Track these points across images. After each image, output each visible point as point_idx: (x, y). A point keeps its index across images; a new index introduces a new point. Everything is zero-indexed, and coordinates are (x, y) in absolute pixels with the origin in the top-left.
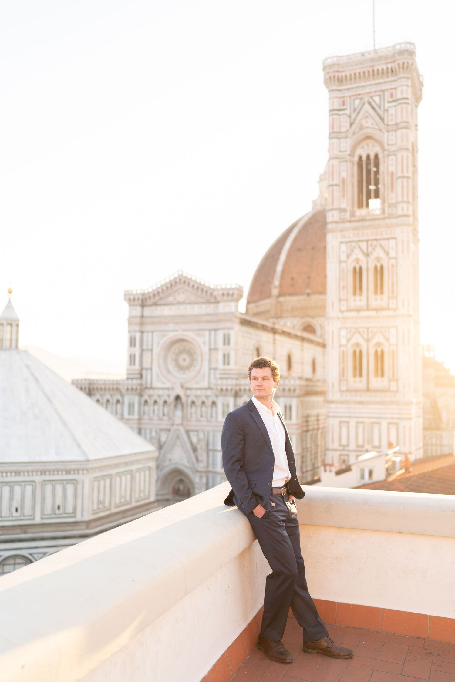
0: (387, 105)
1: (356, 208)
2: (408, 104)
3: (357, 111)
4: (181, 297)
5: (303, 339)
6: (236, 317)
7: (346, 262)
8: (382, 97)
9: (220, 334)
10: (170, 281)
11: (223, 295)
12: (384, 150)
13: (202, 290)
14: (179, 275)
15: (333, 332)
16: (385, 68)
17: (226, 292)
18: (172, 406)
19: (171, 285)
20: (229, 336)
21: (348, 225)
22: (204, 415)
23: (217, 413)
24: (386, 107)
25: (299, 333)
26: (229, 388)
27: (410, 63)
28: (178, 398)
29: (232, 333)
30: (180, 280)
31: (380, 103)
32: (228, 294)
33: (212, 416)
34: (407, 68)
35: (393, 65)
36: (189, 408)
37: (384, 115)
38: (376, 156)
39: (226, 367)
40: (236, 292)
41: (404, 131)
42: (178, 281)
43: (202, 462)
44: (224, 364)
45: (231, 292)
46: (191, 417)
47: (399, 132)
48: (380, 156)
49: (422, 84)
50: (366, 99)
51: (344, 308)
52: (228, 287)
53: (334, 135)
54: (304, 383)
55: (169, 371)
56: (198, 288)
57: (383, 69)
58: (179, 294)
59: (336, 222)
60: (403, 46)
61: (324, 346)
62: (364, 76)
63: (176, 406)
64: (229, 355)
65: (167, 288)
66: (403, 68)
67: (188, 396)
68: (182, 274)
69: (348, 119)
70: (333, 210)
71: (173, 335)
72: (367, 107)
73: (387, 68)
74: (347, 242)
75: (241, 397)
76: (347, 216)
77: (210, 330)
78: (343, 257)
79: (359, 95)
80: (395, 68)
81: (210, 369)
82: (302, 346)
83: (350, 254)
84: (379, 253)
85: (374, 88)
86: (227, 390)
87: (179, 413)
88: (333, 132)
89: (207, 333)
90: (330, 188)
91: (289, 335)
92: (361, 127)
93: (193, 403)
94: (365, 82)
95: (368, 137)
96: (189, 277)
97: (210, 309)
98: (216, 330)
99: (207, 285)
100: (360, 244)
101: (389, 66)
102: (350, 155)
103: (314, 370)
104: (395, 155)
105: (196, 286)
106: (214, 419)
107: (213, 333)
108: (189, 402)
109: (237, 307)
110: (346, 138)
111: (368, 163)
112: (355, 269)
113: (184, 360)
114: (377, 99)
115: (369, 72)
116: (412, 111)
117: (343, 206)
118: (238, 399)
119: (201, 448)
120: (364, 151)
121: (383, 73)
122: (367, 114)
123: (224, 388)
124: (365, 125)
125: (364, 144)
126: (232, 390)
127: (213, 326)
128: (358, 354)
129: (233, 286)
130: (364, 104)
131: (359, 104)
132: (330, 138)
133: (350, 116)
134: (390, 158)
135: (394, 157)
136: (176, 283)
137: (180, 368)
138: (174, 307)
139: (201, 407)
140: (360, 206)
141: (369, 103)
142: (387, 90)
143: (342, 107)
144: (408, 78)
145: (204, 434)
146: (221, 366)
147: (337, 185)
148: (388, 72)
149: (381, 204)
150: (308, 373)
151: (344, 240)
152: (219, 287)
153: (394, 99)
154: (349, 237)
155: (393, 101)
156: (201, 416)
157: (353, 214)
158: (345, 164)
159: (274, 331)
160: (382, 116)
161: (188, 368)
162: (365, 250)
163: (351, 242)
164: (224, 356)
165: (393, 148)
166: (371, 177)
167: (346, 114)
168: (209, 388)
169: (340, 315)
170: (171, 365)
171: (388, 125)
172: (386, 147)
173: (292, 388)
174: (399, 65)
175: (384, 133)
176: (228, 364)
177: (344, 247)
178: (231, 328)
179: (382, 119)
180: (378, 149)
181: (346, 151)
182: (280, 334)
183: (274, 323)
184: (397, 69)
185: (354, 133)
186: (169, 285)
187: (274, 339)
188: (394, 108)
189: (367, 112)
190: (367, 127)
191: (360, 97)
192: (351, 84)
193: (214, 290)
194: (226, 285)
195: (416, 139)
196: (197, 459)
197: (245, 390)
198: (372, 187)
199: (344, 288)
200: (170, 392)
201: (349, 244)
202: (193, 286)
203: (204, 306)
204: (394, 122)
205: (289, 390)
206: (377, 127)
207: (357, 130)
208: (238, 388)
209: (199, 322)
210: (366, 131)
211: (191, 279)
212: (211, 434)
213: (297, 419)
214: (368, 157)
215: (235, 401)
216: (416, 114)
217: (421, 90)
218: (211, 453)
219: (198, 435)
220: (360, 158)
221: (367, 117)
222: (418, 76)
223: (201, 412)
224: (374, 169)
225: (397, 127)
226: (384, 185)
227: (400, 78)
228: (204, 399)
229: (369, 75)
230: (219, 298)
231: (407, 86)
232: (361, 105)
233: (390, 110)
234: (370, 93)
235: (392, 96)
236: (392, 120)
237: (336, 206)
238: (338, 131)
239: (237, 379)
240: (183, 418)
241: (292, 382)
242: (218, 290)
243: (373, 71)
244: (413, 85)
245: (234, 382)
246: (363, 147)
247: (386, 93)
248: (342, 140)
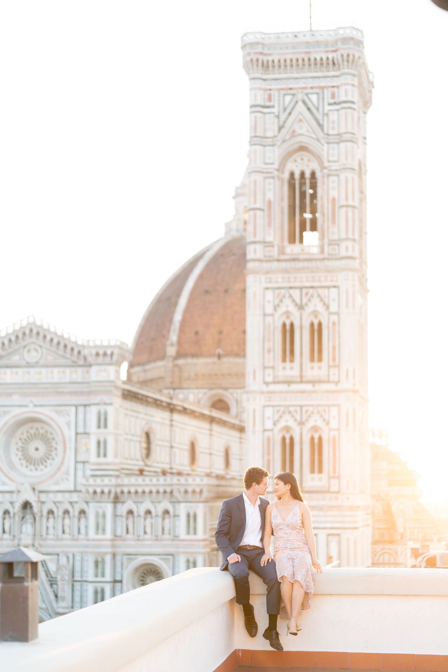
0: (327, 108)
1: (286, 243)
2: (354, 109)
3: (288, 111)
4: (33, 357)
5: (212, 420)
6: (116, 387)
7: (273, 315)
8: (321, 96)
9: (93, 412)
10: (14, 331)
11: (97, 354)
12: (323, 168)
13: (65, 346)
14: (28, 324)
15: (254, 411)
16: (324, 58)
17: (101, 352)
18: (17, 518)
19: (17, 337)
20: (106, 413)
21: (275, 264)
22: (67, 530)
23: (86, 527)
24: (326, 111)
25: (206, 412)
26: (106, 490)
27: (357, 56)
28: (26, 505)
29: (111, 410)
30: (31, 330)
31: (318, 104)
32: (105, 354)
33: (79, 532)
34: (353, 61)
35: (334, 55)
36: (44, 520)
37: (323, 120)
38: (313, 175)
39: (102, 460)
40: (116, 351)
41: (349, 144)
42: (27, 332)
43: (63, 599)
44: (99, 455)
45: (109, 352)
46: (47, 534)
47: (342, 145)
48: (318, 175)
49: (372, 84)
50: (300, 96)
51: (269, 379)
52: (105, 343)
53: (257, 140)
54: (214, 482)
55: (12, 467)
56: (59, 343)
57: (322, 59)
58: (29, 351)
59: (260, 260)
60: (348, 31)
61: (241, 430)
62: (298, 65)
63: (23, 518)
64: (105, 442)
65: (10, 341)
66: (348, 61)
67: (43, 503)
68: (34, 323)
69: (276, 120)
70: (255, 242)
71: (18, 413)
72: (301, 107)
73: (328, 59)
74: (274, 289)
75: (123, 502)
76: (275, 252)
77: (76, 406)
78: (269, 309)
79: (291, 89)
80: (337, 60)
81: (76, 462)
82: (211, 430)
83: (278, 305)
84: (316, 305)
85: (311, 83)
86: (103, 492)
87: (28, 528)
88: (256, 137)
89: (73, 409)
90: (252, 213)
91: (192, 413)
92: (293, 134)
93: (51, 512)
94: (298, 73)
95: (302, 148)
96: (45, 327)
97: (78, 375)
98: (85, 406)
99: (73, 339)
100: (291, 291)
101: (330, 56)
102: (278, 170)
103: (227, 463)
104: (338, 175)
105: (55, 341)
106: (82, 536)
107: (81, 410)
108: (45, 513)
109: (118, 373)
110: (273, 145)
111: (302, 184)
112: (284, 325)
113: (37, 449)
114: (314, 98)
115: (303, 60)
116: (359, 118)
117: (269, 239)
118: (119, 506)
119: (63, 580)
120: (297, 166)
121: (322, 64)
122: (301, 117)
123: (99, 490)
124: (299, 131)
125: (297, 156)
126: (110, 492)
127: (83, 400)
128: (288, 441)
129: (113, 343)
130: (297, 102)
131: (290, 103)
132: (252, 144)
133: (278, 117)
134: (331, 178)
135: (336, 178)
136: (24, 334)
137: (29, 460)
138: (20, 371)
139: (64, 518)
140: (292, 240)
141: (304, 102)
142: (328, 87)
143: (268, 104)
144: (354, 75)
145: (68, 558)
146: (93, 458)
147: (260, 209)
148: (328, 64)
149: (319, 239)
150: (219, 467)
151: (269, 285)
152: (91, 344)
153: (336, 100)
154: (277, 282)
155: (335, 103)
156: (64, 532)
157: (282, 251)
158: (271, 181)
159: (171, 408)
160: (321, 122)
161: (43, 461)
162: (298, 301)
163: (279, 288)
164: (99, 443)
165: (335, 166)
166: (306, 201)
167: (273, 113)
168: (76, 491)
169: (264, 388)
170: (16, 458)
171: (328, 135)
172: (326, 164)
173: (198, 490)
174: (342, 56)
175: (323, 145)
176: (105, 455)
177: (269, 295)
178: (111, 404)
179: (321, 126)
180: (314, 165)
181: (273, 164)
182: (180, 412)
183: (171, 398)
184: (340, 61)
185: (284, 141)
186: (13, 338)
187: (171, 420)
188: (336, 113)
189: (301, 113)
190: (301, 135)
191: (292, 92)
192: (280, 73)
193: (83, 346)
194: (102, 341)
195: (365, 157)
196: (56, 596)
197: (129, 492)
198: (308, 216)
199: (269, 351)
200: (14, 498)
201: (277, 291)
202: (52, 340)
203: (68, 370)
204: (335, 132)
205: (194, 492)
206: (314, 136)
207: (287, 137)
208: (119, 490)
209: (59, 393)
210: (299, 139)
211: (48, 330)
212: (78, 558)
213: (205, 533)
214: (302, 174)
215: (115, 508)
216: (365, 122)
217: (370, 92)
218: (77, 586)
219: (58, 560)
220: (292, 174)
221: (301, 121)
222: (367, 73)
223: (63, 526)
224: (311, 191)
225: (340, 138)
226: (323, 214)
227: (343, 74)
228: (68, 507)
229: (304, 65)
230: (90, 359)
231: (353, 85)
232: (293, 103)
233: (331, 114)
234: (305, 88)
235: (333, 96)
236: (333, 128)
237: (258, 239)
238: (262, 135)
239: (117, 477)
240: (35, 535)
241: (198, 480)
242: (89, 347)
243: (309, 59)
244: (360, 84)
245: (114, 481)
246: (295, 161)
247: (325, 90)
248: (267, 148)
